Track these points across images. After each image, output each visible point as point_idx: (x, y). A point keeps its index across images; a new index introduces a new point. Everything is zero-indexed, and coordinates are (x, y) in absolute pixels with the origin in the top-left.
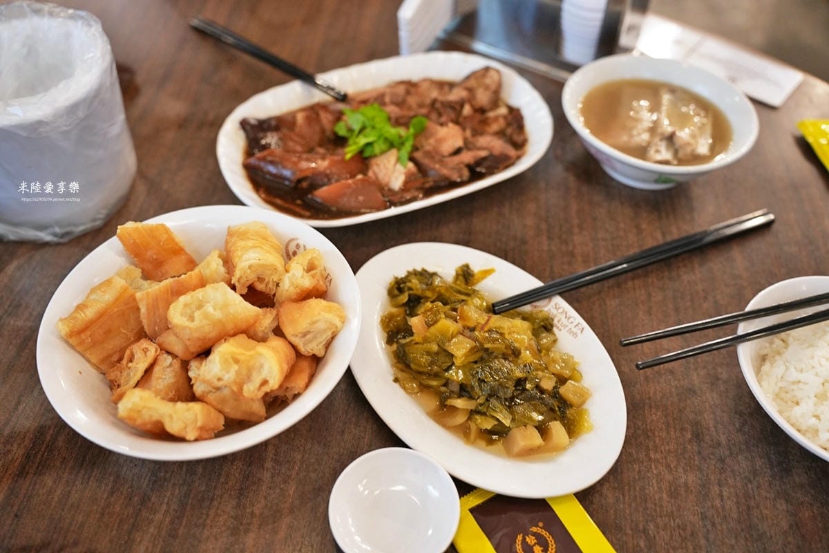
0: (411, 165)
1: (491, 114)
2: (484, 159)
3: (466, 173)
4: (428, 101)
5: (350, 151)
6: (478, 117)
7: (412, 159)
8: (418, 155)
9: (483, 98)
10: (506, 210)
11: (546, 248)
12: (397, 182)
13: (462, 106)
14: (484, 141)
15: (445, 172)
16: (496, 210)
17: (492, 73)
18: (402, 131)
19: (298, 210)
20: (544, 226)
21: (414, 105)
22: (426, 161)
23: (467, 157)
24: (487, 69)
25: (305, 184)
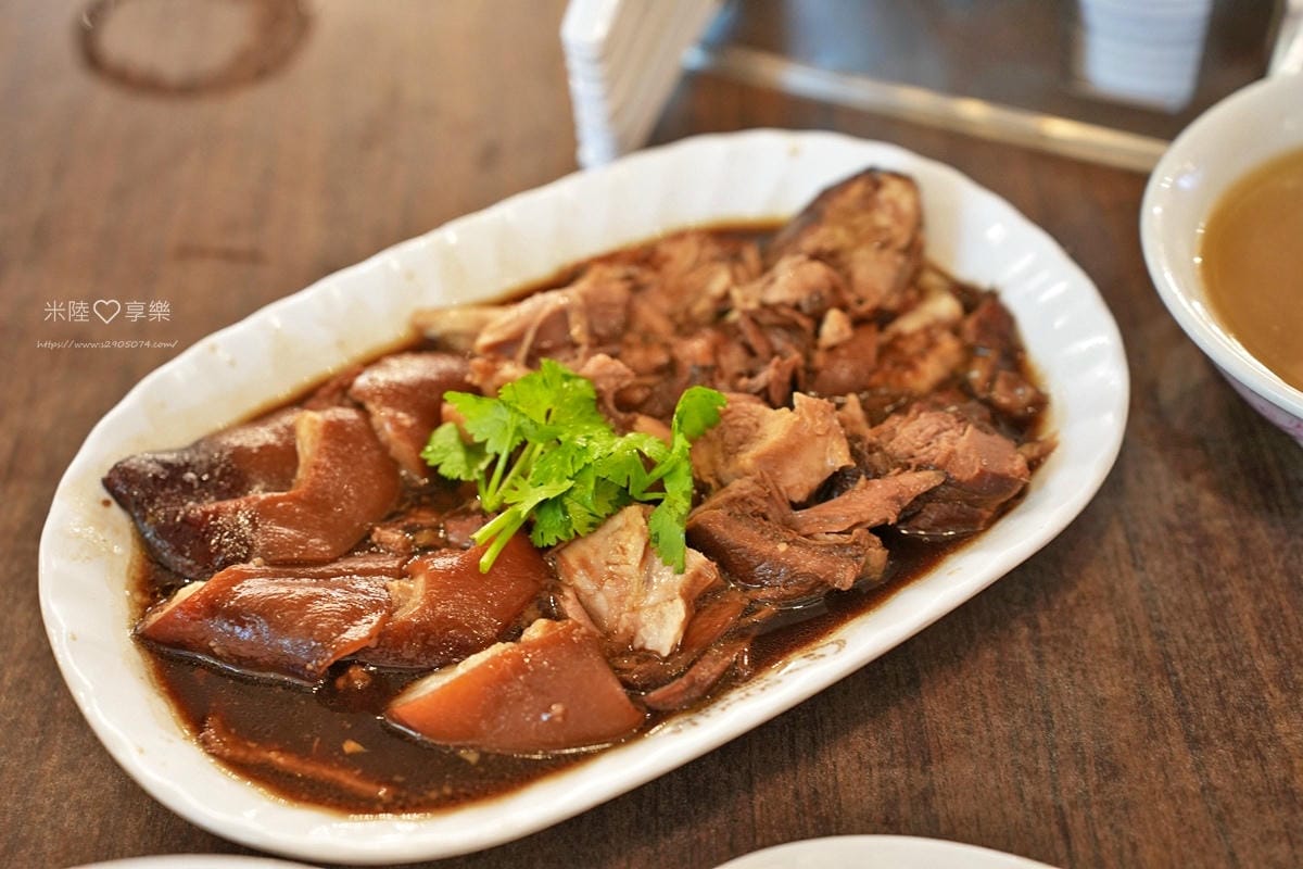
0: (697, 559)
1: (909, 324)
2: (928, 496)
3: (877, 555)
4: (703, 306)
5: (489, 538)
6: (872, 340)
7: (696, 538)
8: (712, 515)
9: (874, 275)
10: (1022, 651)
11: (1192, 784)
12: (663, 630)
13: (818, 319)
14: (910, 433)
15: (810, 563)
16: (989, 655)
17: (893, 190)
18: (646, 438)
19: (349, 780)
20: (1162, 696)
21: (661, 325)
22: (740, 536)
23: (871, 501)
24: (871, 178)
25: (358, 678)
